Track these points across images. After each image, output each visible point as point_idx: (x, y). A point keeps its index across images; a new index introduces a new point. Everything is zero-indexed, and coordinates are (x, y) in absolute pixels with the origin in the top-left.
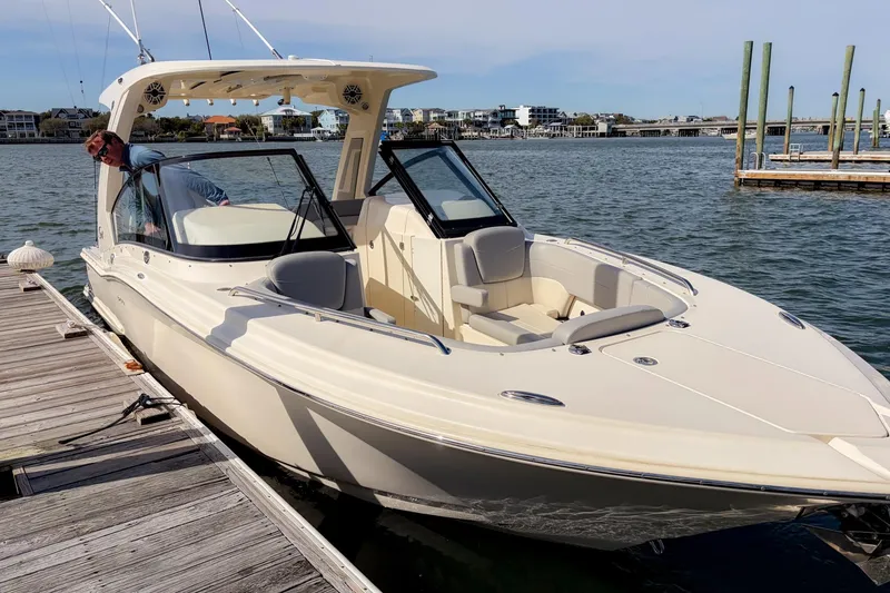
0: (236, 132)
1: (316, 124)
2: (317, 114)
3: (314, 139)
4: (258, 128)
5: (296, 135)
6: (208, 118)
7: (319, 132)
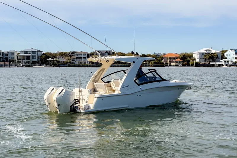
0: (179, 62)
1: (223, 57)
2: (223, 52)
3: (222, 66)
4: (191, 60)
5: (211, 63)
6: (164, 54)
7: (225, 62)
